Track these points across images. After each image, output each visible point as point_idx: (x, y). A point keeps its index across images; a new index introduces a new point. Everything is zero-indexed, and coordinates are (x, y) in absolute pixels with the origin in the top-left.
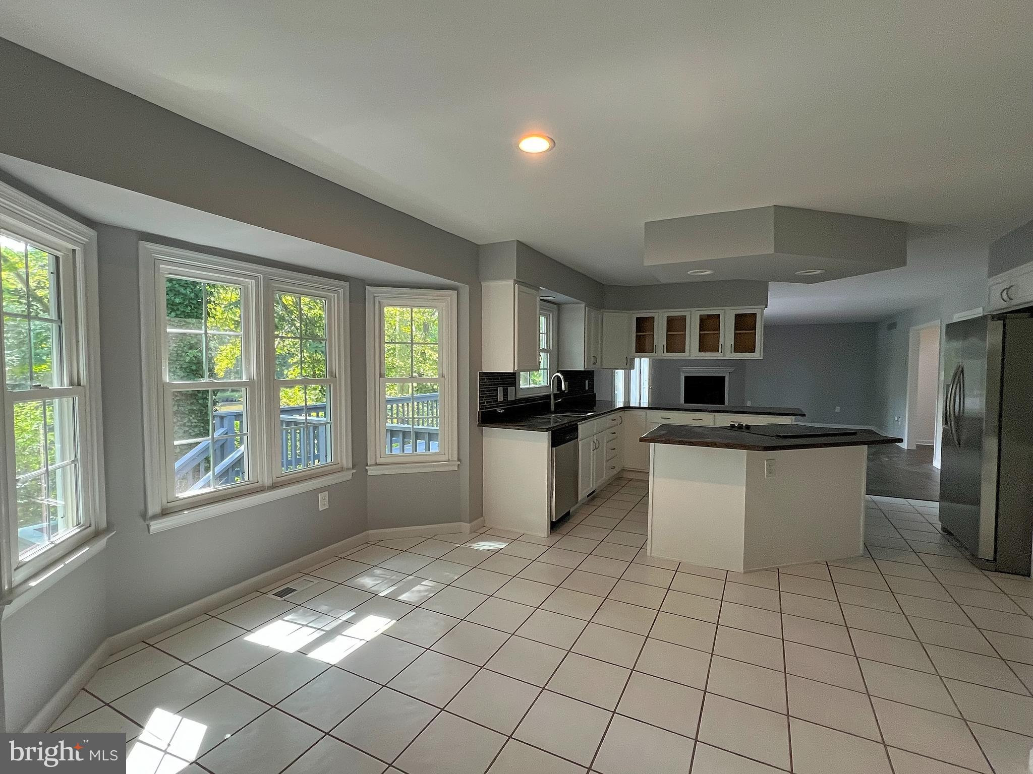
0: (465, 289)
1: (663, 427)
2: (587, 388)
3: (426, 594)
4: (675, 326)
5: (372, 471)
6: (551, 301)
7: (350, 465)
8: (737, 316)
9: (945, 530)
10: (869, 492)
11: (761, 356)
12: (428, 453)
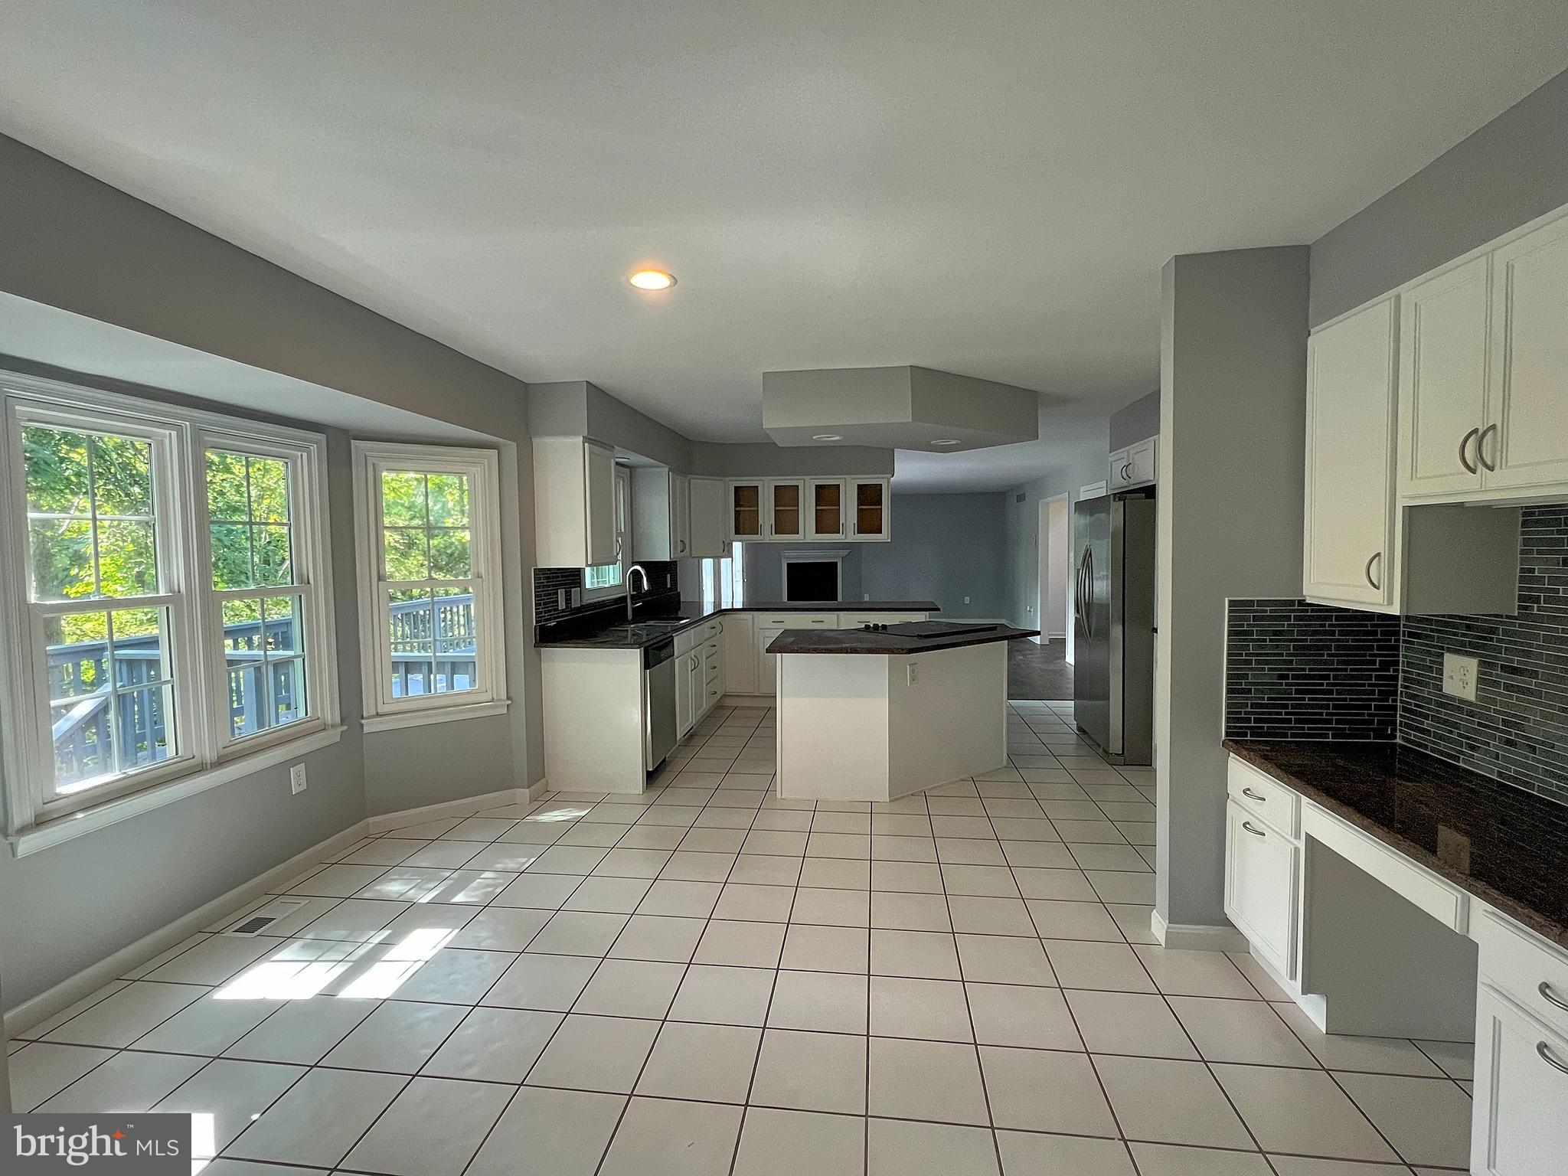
0: (511, 448)
1: (786, 633)
2: (669, 586)
3: (491, 889)
4: (786, 497)
5: (370, 726)
6: (625, 464)
7: (338, 719)
8: (860, 487)
9: (1080, 728)
10: (1010, 697)
11: (888, 538)
12: (451, 692)
